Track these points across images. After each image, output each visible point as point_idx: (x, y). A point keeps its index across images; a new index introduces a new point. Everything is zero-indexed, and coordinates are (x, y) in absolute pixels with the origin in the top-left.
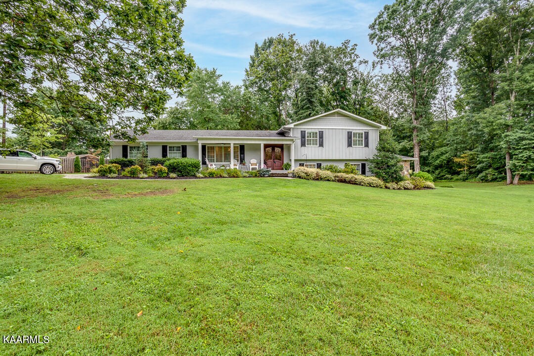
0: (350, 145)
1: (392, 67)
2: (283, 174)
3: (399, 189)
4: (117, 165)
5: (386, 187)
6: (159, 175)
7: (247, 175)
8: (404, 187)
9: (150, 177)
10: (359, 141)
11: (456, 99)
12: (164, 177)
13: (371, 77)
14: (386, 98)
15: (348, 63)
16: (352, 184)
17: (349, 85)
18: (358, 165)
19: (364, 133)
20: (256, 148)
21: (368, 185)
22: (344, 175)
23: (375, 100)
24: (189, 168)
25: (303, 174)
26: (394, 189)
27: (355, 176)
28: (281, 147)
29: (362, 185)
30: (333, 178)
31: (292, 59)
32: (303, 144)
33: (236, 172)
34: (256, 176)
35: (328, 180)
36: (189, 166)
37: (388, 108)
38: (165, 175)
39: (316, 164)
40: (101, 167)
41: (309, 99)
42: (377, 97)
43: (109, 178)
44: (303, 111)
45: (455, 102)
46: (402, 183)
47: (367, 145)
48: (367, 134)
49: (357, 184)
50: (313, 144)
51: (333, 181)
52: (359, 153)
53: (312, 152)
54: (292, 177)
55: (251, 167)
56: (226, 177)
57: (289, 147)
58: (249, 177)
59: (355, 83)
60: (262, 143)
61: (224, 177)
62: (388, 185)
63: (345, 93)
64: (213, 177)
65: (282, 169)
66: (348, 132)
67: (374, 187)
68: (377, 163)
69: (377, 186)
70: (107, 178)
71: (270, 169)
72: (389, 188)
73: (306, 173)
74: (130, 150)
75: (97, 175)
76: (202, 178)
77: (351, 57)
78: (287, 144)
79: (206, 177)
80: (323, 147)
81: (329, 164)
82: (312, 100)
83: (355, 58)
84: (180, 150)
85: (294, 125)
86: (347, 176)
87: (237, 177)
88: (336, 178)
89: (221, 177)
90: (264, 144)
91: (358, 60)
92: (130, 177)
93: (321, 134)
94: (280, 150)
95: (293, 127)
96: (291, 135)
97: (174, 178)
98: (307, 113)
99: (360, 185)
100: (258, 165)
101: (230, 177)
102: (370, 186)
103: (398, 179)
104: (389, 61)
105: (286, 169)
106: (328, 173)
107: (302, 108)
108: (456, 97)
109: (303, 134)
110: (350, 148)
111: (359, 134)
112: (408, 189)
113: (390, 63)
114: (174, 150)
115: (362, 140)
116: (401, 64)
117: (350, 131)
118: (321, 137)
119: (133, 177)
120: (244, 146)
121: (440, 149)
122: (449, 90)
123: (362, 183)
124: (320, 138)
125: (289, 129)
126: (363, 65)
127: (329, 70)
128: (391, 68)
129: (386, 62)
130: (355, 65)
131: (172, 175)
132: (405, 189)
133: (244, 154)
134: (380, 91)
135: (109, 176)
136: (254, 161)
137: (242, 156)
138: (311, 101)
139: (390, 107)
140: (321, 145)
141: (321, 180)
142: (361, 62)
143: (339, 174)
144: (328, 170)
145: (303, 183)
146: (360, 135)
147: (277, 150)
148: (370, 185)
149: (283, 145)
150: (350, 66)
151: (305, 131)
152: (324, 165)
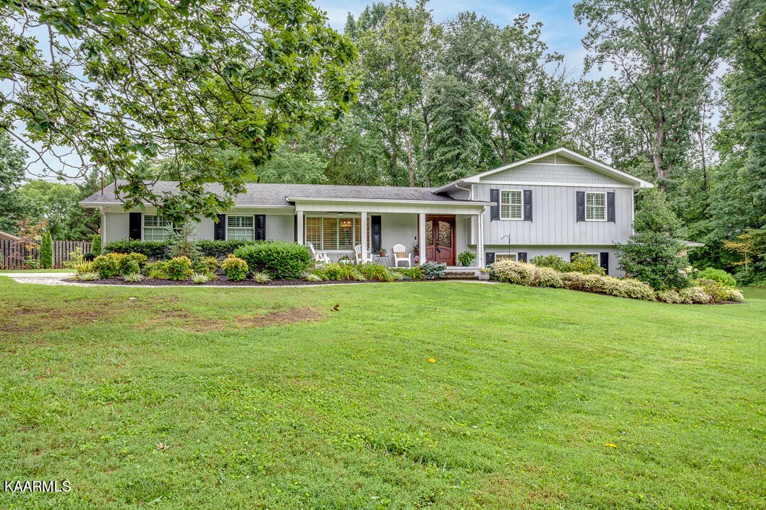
0: (581, 217)
1: (621, 68)
2: (464, 273)
3: (682, 303)
4: (139, 255)
5: (659, 299)
6: (230, 277)
7: (401, 276)
8: (693, 300)
9: (211, 282)
10: (597, 209)
11: (719, 130)
12: (241, 280)
13: (566, 85)
14: (587, 125)
15: (528, 59)
16: (596, 292)
17: (527, 101)
18: (594, 256)
19: (606, 195)
20: (407, 222)
21: (626, 296)
22: (582, 276)
23: (569, 129)
24: (291, 262)
25: (514, 275)
26: (674, 302)
27: (602, 278)
28: (451, 220)
29: (616, 296)
30: (561, 282)
31: (422, 47)
32: (495, 215)
33: (378, 271)
34: (418, 278)
35: (553, 286)
36: (291, 259)
37: (593, 146)
38: (243, 276)
39: (517, 254)
40: (101, 260)
41: (457, 126)
42: (572, 125)
43: (128, 282)
44: (445, 149)
45: (718, 136)
46: (688, 291)
47: (612, 218)
48: (612, 196)
49: (605, 293)
50: (513, 216)
51: (560, 287)
52: (597, 232)
53: (510, 230)
54: (488, 281)
55: (397, 260)
56: (363, 281)
57: (467, 221)
58: (404, 280)
59: (540, 97)
60: (423, 213)
61: (358, 280)
62: (664, 295)
63: (521, 115)
64: (336, 281)
65: (454, 264)
66: (578, 193)
67: (637, 298)
68: (638, 253)
69: (643, 298)
70: (123, 284)
71: (445, 264)
72: (665, 301)
73: (520, 273)
74: (146, 224)
75: (95, 275)
76: (319, 282)
77: (531, 48)
78: (463, 215)
79: (324, 281)
80: (531, 220)
81: (546, 255)
82: (464, 127)
83: (540, 49)
84: (251, 225)
85: (481, 178)
86: (587, 277)
87: (385, 281)
88: (567, 282)
89: (352, 279)
90: (426, 215)
91: (545, 53)
92: (169, 280)
93: (528, 196)
94: (447, 225)
95: (478, 181)
96: (472, 196)
97: (265, 283)
98: (453, 153)
99: (611, 294)
100: (410, 255)
101: (369, 280)
102: (630, 297)
103: (678, 284)
104: (616, 57)
105: (464, 264)
106: (549, 273)
107: (442, 142)
108: (720, 126)
109: (494, 195)
110: (582, 222)
111: (597, 196)
112: (700, 303)
113: (618, 60)
114: (238, 225)
115: (603, 209)
116: (636, 62)
117: (582, 190)
118: (529, 201)
119: (178, 280)
120: (380, 217)
121: (696, 224)
122: (708, 114)
123: (615, 292)
124: (525, 203)
125: (469, 186)
126: (554, 63)
127: (493, 72)
128: (619, 72)
129: (609, 59)
130: (540, 62)
131: (259, 276)
132: (695, 302)
133: (379, 233)
134: (576, 113)
135: (127, 278)
136: (399, 248)
137: (377, 237)
138: (461, 129)
139: (597, 143)
140: (529, 217)
141: (539, 285)
142: (550, 58)
143: (572, 274)
144: (545, 265)
145: (528, 293)
146: (599, 198)
147: (444, 226)
148: (629, 295)
149: (455, 215)
150: (530, 64)
151: (498, 190)
152: (531, 255)
